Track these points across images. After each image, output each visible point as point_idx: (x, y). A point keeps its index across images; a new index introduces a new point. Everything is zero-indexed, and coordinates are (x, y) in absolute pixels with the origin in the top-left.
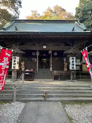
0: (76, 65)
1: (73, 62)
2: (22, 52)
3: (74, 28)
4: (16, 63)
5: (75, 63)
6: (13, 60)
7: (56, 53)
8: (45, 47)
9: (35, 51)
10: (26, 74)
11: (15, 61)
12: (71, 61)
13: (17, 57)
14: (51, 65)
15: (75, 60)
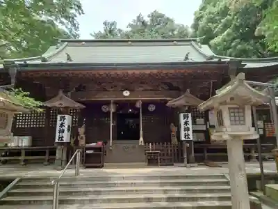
0: (194, 131)
1: (186, 123)
2: (77, 105)
3: (187, 55)
4: (66, 128)
5: (190, 126)
6: (59, 123)
7: (152, 105)
8: (126, 93)
9: (108, 103)
10: (88, 152)
11: (62, 125)
12: (182, 121)
13: (67, 116)
14: (141, 132)
15: (190, 120)
